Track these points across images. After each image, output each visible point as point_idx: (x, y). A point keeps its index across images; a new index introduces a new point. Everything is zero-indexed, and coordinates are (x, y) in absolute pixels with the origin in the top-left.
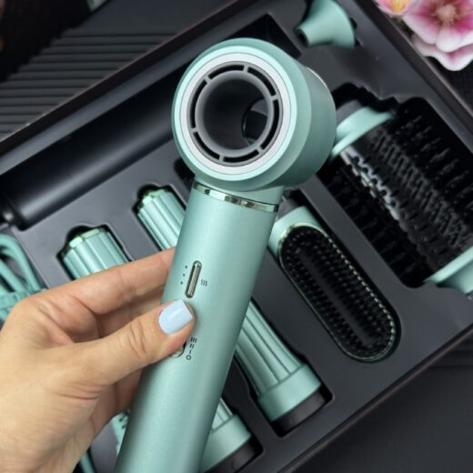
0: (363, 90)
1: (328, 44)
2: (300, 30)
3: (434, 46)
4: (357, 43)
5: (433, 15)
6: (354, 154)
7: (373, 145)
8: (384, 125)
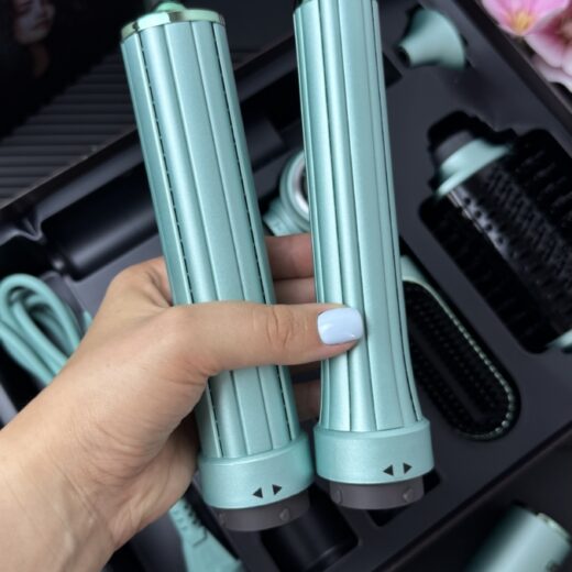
0: (476, 119)
1: (433, 64)
2: (401, 48)
3: (560, 69)
4: (468, 64)
5: (558, 32)
6: (465, 194)
7: (487, 185)
8: (501, 161)
